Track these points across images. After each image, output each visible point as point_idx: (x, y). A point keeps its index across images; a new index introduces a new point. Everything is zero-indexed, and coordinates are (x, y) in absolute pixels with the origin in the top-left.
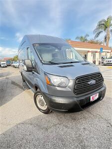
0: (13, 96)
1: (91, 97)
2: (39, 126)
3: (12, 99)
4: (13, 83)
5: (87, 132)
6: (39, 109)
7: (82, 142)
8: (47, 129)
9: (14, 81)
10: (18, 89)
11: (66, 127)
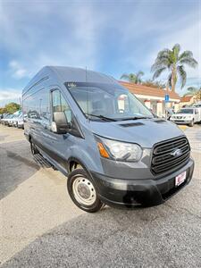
0: (16, 181)
3: (16, 187)
4: (12, 155)
5: (173, 241)
6: (79, 205)
7: (169, 260)
8: (100, 242)
9: (13, 152)
10: (25, 167)
11: (135, 234)
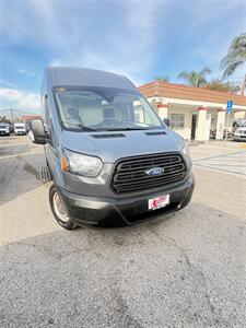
0: (19, 192)
1: (151, 201)
2: (48, 251)
3: (14, 198)
6: (58, 220)
7: (115, 284)
8: (60, 257)
9: (31, 164)
11: (98, 255)
